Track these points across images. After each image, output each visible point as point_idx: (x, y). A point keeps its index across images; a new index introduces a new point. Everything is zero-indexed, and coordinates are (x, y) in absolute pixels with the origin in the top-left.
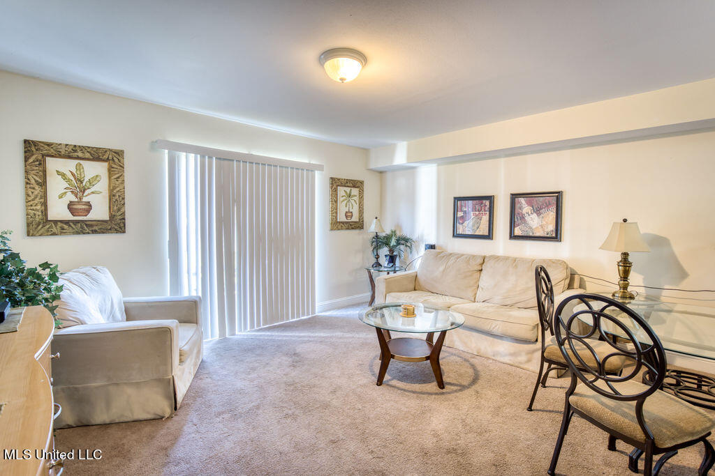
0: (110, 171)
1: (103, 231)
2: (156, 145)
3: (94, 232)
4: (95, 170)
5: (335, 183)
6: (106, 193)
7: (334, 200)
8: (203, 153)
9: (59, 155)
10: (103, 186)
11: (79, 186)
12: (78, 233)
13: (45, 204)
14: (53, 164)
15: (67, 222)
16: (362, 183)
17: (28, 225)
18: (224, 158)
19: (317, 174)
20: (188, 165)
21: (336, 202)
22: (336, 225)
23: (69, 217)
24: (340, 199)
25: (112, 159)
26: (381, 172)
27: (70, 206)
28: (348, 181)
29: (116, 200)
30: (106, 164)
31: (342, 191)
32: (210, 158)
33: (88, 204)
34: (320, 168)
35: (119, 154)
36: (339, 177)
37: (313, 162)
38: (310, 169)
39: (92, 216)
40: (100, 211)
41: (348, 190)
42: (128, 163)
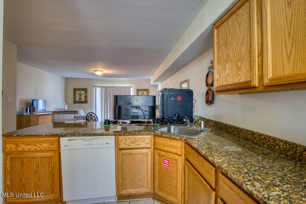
0: (85, 92)
1: (84, 103)
2: (93, 87)
3: (82, 103)
4: (83, 92)
5: (138, 90)
8: (101, 87)
9: (78, 90)
10: (84, 95)
11: (80, 95)
12: (80, 103)
13: (76, 98)
14: (77, 92)
15: (78, 101)
16: (148, 90)
17: (74, 102)
18: (106, 87)
19: (131, 88)
20: (98, 90)
23: (79, 100)
24: (140, 95)
25: (85, 90)
26: (157, 86)
28: (142, 90)
29: (86, 97)
30: (84, 91)
31: (140, 92)
33: (81, 98)
35: (87, 89)
37: (130, 86)
38: (129, 88)
39: (82, 100)
40: (83, 100)
41: (142, 92)
42: (88, 90)
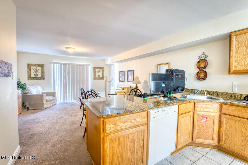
0: (42, 68)
1: (40, 79)
2: (51, 63)
3: (39, 79)
4: (39, 68)
5: (95, 68)
6: (41, 72)
7: (95, 72)
8: (60, 64)
9: (33, 66)
10: (40, 71)
11: (36, 71)
12: (36, 79)
13: (30, 74)
14: (32, 67)
15: (34, 78)
16: (103, 68)
17: (28, 78)
18: (65, 64)
19: (89, 67)
20: (57, 66)
21: (95, 73)
22: (95, 78)
23: (34, 76)
24: (96, 72)
25: (42, 66)
26: (110, 65)
27: (35, 75)
28: (99, 68)
29: (43, 73)
30: (41, 67)
31: (97, 70)
32: (62, 65)
33: (38, 74)
34: (90, 65)
35: (43, 65)
36: (96, 67)
37: (88, 64)
38: (87, 66)
39: (38, 76)
40: (40, 75)
41: (99, 70)
42: (45, 66)
